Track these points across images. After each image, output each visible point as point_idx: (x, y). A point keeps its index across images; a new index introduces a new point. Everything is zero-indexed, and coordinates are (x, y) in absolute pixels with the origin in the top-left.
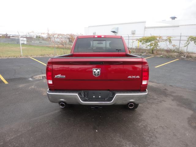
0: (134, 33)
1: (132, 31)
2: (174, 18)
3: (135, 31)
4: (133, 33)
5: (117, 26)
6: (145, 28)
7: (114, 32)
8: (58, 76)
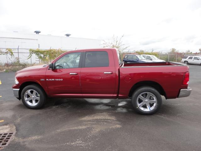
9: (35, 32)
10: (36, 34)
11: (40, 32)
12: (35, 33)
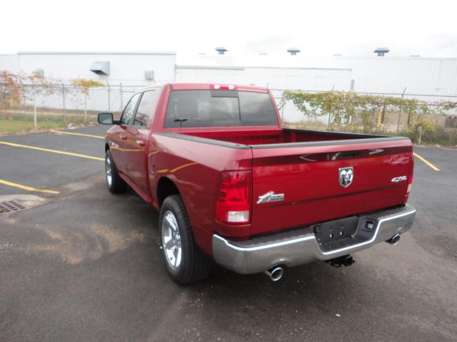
0: (151, 77)
1: (146, 73)
2: (222, 51)
3: (153, 72)
4: (149, 78)
5: (105, 59)
6: (176, 67)
7: (99, 72)
8: (267, 198)
9: (376, 52)
10: (379, 55)
11: (387, 52)
12: (377, 54)
